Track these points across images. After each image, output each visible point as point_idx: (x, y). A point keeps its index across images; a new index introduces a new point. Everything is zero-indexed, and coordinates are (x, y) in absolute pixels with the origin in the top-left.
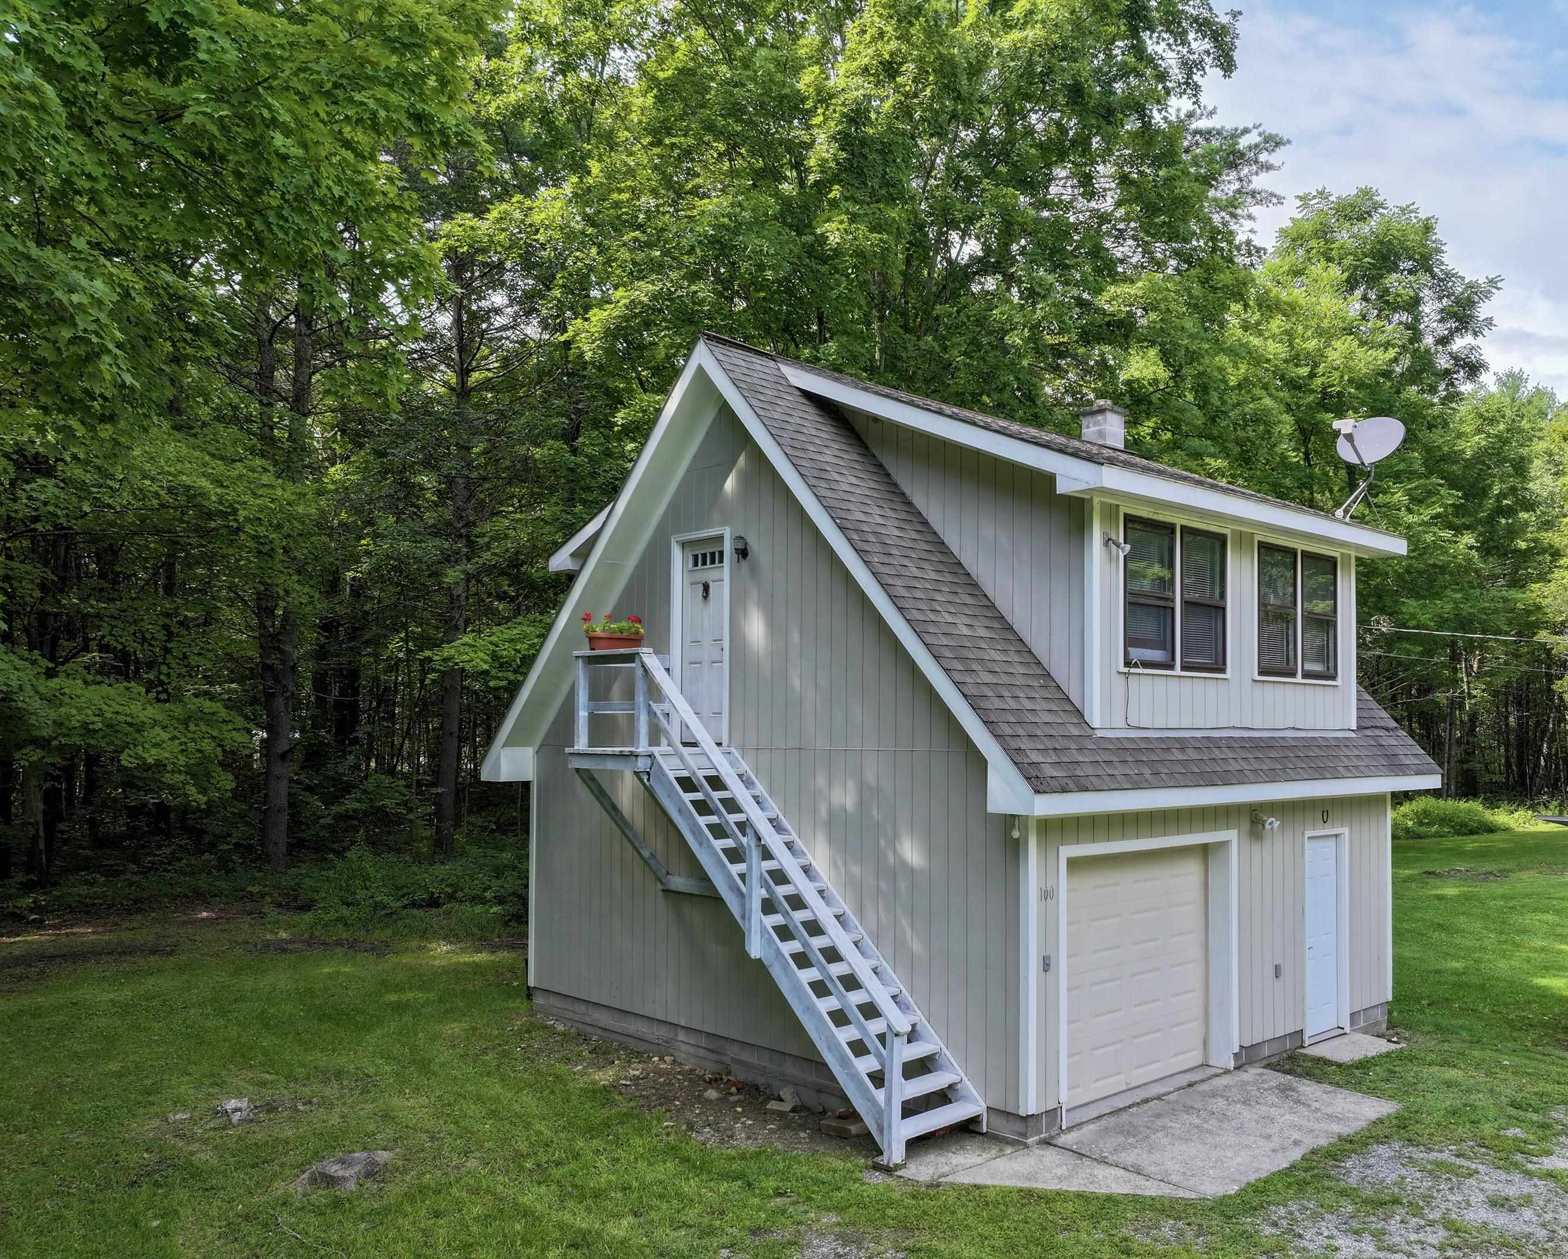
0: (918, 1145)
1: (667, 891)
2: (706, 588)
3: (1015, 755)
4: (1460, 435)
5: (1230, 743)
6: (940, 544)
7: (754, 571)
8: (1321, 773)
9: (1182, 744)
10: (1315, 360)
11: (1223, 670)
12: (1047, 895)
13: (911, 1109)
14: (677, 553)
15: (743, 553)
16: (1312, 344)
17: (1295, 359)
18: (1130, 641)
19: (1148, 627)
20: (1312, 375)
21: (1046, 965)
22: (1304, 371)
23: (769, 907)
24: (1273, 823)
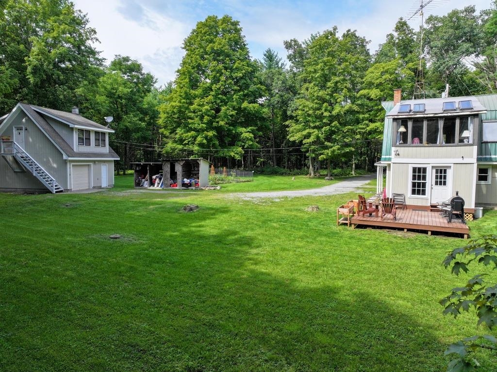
0: (56, 192)
1: (15, 172)
2: (19, 133)
3: (66, 154)
4: (144, 105)
5: (91, 154)
6: (55, 130)
7: (28, 132)
8: (102, 157)
9: (85, 153)
10: (117, 89)
11: (90, 145)
12: (70, 168)
13: (55, 189)
14: (14, 128)
15: (26, 129)
16: (116, 86)
17: (113, 89)
18: (79, 142)
19: (81, 141)
20: (116, 92)
21: (70, 175)
22: (115, 91)
23: (36, 170)
24: (97, 162)
